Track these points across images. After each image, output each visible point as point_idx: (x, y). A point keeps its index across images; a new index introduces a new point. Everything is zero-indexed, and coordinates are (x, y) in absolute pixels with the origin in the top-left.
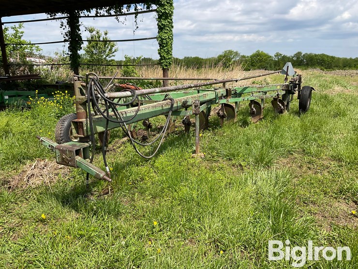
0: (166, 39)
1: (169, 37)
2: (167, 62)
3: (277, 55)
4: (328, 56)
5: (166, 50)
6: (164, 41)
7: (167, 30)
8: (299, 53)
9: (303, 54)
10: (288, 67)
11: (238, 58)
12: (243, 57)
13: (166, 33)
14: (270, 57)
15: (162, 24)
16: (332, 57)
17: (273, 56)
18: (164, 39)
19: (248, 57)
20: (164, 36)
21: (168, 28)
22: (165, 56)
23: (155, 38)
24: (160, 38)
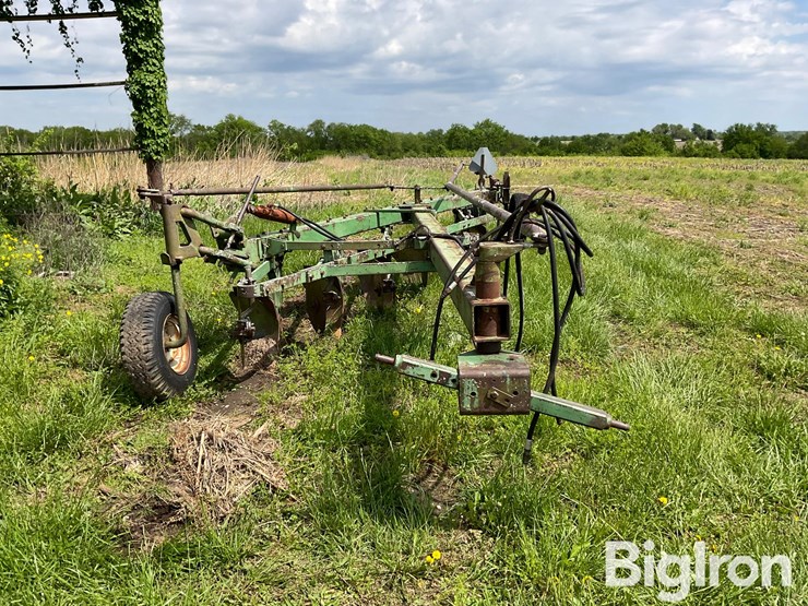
0: (153, 88)
1: (159, 83)
2: (158, 144)
3: (275, 126)
4: (374, 130)
5: (155, 115)
6: (150, 93)
7: (154, 64)
8: (319, 123)
9: (326, 126)
10: (483, 156)
11: (187, 132)
12: (199, 127)
13: (151, 72)
14: (260, 129)
15: (141, 51)
16: (382, 131)
17: (267, 128)
18: (148, 87)
19: (209, 128)
20: (149, 80)
21: (155, 61)
22: (154, 128)
23: (122, 83)
24: (138, 83)
